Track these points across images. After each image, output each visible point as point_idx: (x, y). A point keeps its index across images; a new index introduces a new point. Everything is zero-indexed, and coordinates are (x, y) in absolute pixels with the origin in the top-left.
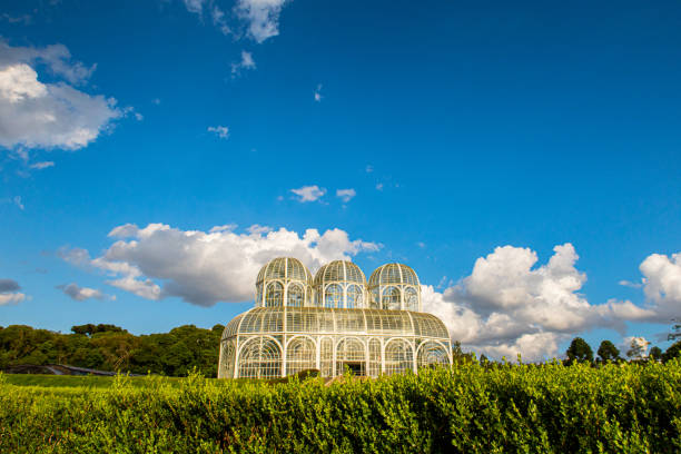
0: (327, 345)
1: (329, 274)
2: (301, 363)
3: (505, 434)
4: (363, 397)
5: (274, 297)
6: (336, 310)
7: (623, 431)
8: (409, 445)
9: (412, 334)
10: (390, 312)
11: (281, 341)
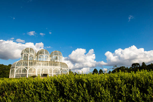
0: (39, 70)
1: (41, 52)
2: (32, 74)
3: (77, 91)
4: (43, 82)
5: (26, 57)
6: (42, 61)
7: (104, 89)
8: (54, 94)
9: (60, 67)
10: (55, 62)
11: (27, 69)
